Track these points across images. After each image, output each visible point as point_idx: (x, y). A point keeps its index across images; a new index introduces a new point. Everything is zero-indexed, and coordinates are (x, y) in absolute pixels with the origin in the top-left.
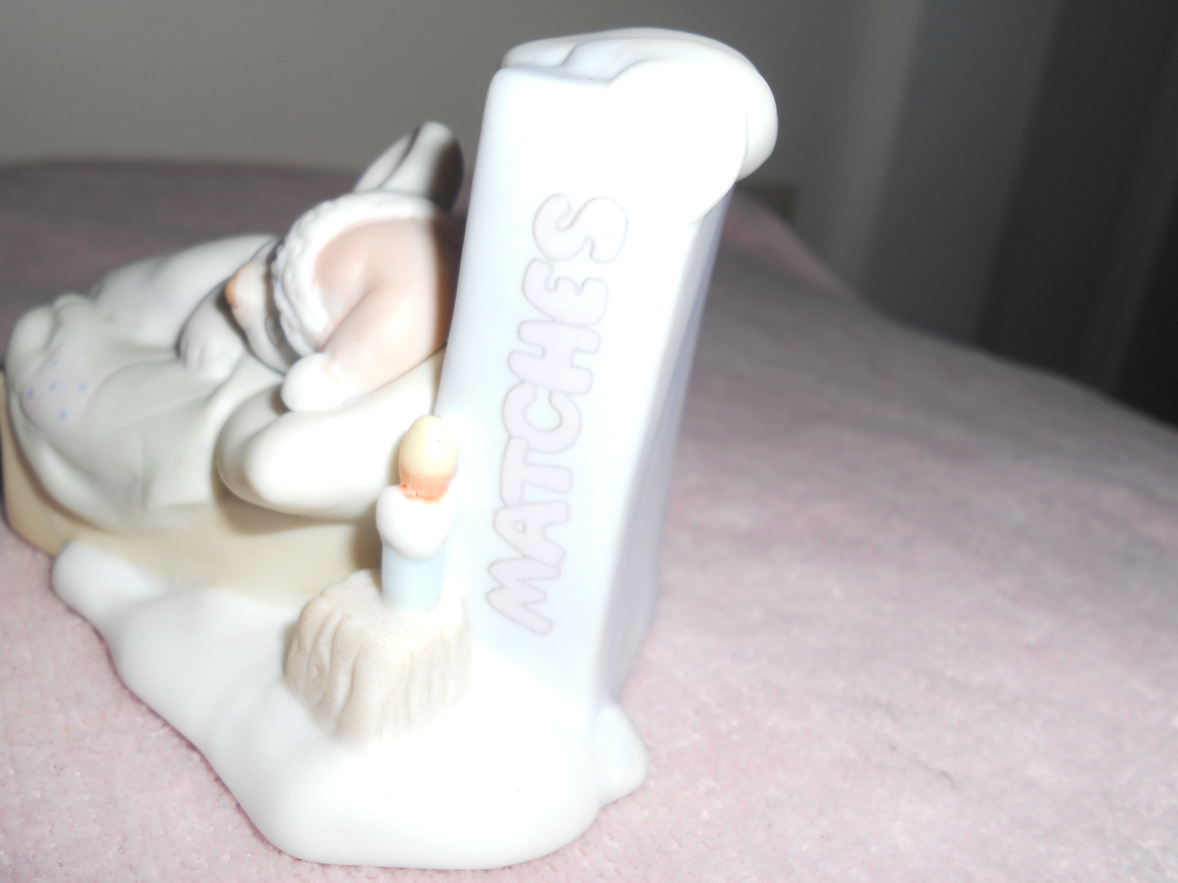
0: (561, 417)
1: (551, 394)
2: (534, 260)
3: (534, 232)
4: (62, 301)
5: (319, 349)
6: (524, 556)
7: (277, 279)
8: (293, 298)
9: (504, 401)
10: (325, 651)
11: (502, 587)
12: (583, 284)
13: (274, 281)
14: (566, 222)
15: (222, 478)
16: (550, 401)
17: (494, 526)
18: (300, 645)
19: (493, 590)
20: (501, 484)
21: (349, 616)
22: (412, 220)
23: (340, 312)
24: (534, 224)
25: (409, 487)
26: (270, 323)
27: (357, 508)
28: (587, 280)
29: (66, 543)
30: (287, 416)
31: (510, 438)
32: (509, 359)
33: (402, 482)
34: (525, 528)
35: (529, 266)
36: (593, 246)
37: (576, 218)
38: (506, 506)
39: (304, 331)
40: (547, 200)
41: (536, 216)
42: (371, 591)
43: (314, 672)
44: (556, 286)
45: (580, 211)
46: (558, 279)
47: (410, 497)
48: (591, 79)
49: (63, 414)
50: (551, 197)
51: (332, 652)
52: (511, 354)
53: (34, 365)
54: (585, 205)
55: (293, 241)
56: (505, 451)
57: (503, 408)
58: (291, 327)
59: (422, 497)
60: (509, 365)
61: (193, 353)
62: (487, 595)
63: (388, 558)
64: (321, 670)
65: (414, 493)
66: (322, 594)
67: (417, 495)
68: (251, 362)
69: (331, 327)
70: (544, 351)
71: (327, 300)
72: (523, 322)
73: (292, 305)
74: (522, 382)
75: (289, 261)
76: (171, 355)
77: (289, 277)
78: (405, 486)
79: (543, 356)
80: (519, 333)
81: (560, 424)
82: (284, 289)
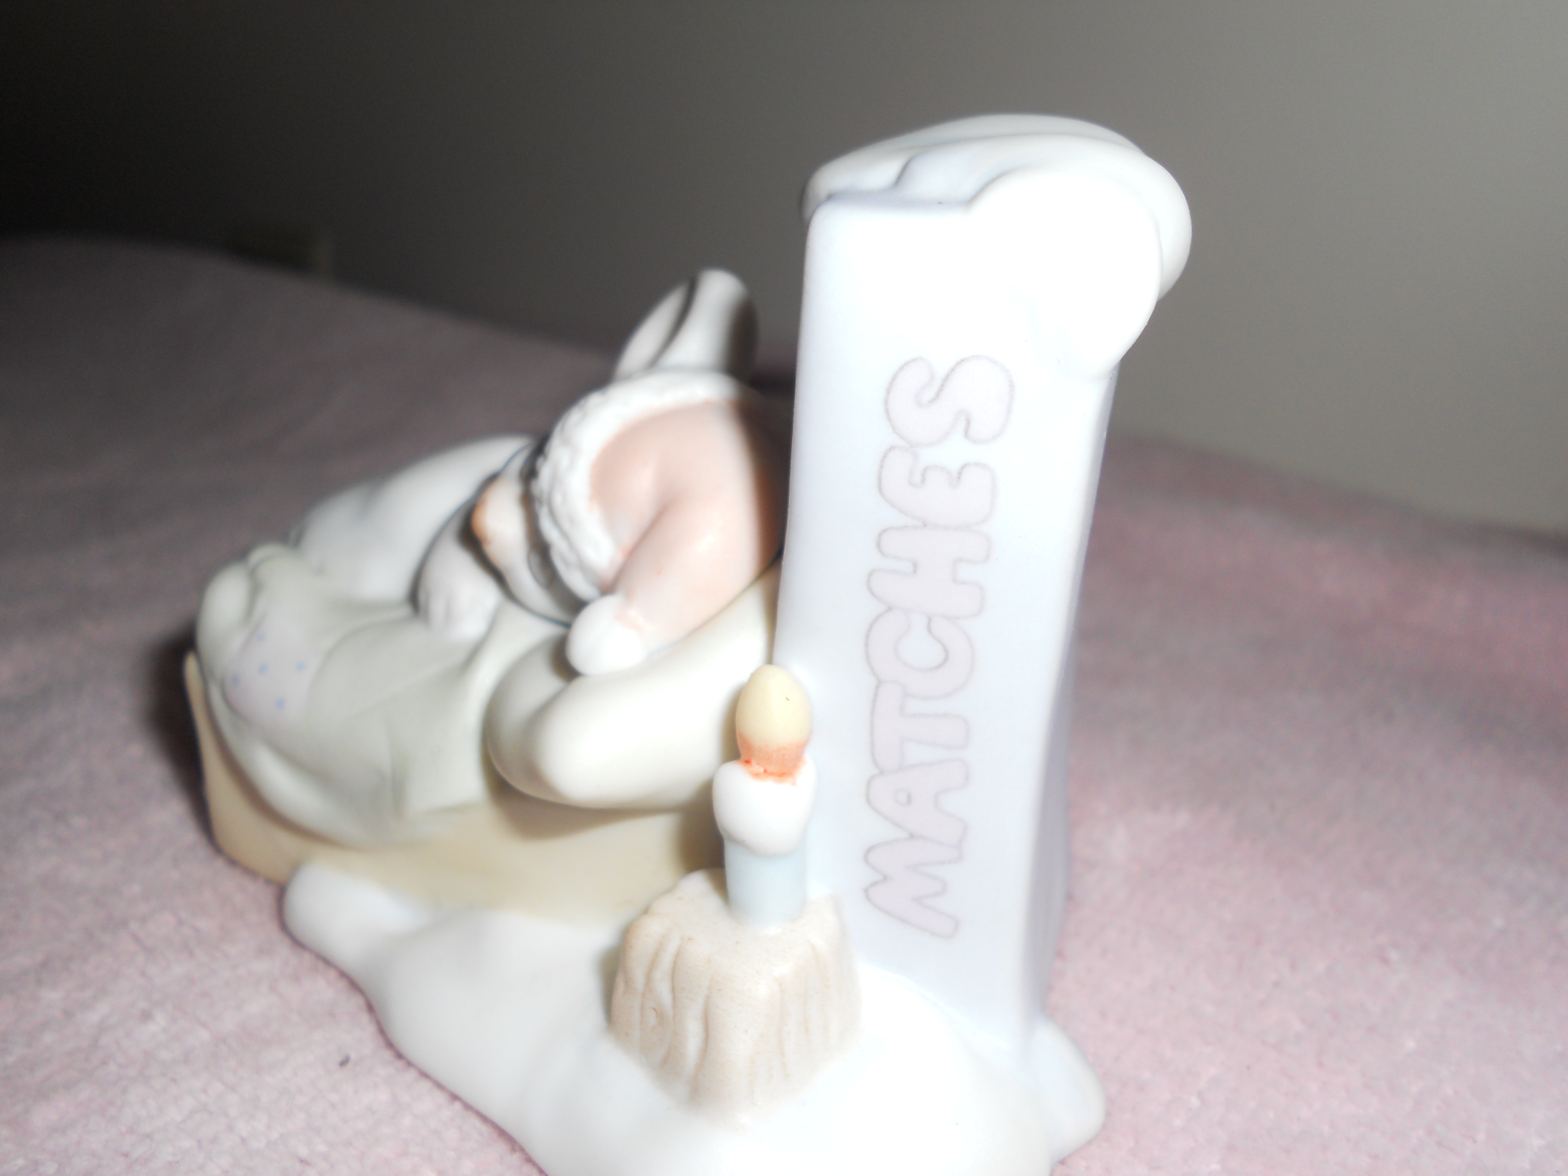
0: (946, 650)
1: (930, 620)
2: (891, 448)
3: (887, 411)
4: (258, 555)
5: (607, 589)
6: (912, 836)
7: (541, 502)
8: (566, 525)
9: (867, 636)
10: (663, 988)
11: (885, 878)
12: (960, 474)
13: (537, 505)
14: (929, 394)
15: (499, 768)
16: (929, 630)
17: (868, 800)
18: (627, 982)
19: (874, 884)
20: (872, 744)
21: (690, 939)
22: (707, 405)
23: (628, 537)
24: (886, 402)
25: (754, 762)
26: (535, 559)
27: (684, 791)
28: (964, 467)
29: (295, 867)
30: (578, 683)
31: (879, 684)
32: (868, 581)
33: (744, 757)
34: (909, 799)
35: (885, 457)
36: (968, 422)
37: (942, 387)
38: (882, 772)
39: (583, 567)
40: (901, 368)
41: (888, 391)
42: (713, 901)
43: (652, 1019)
44: (924, 479)
45: (947, 378)
46: (925, 470)
47: (757, 775)
48: (940, 203)
49: (280, 704)
50: (906, 364)
51: (673, 989)
52: (871, 574)
53: (235, 643)
54: (953, 370)
55: (557, 450)
56: (874, 701)
57: (867, 645)
58: (566, 563)
59: (772, 774)
60: (870, 589)
61: (437, 607)
62: (866, 891)
63: (733, 857)
64: (661, 1015)
65: (762, 770)
66: (646, 911)
67: (765, 771)
68: (512, 610)
69: (619, 559)
70: (915, 566)
71: (610, 523)
72: (884, 531)
73: (565, 535)
74: (890, 609)
75: (555, 478)
76: (406, 611)
77: (558, 499)
78: (748, 762)
79: (915, 572)
80: (879, 545)
81: (946, 659)
82: (552, 514)
